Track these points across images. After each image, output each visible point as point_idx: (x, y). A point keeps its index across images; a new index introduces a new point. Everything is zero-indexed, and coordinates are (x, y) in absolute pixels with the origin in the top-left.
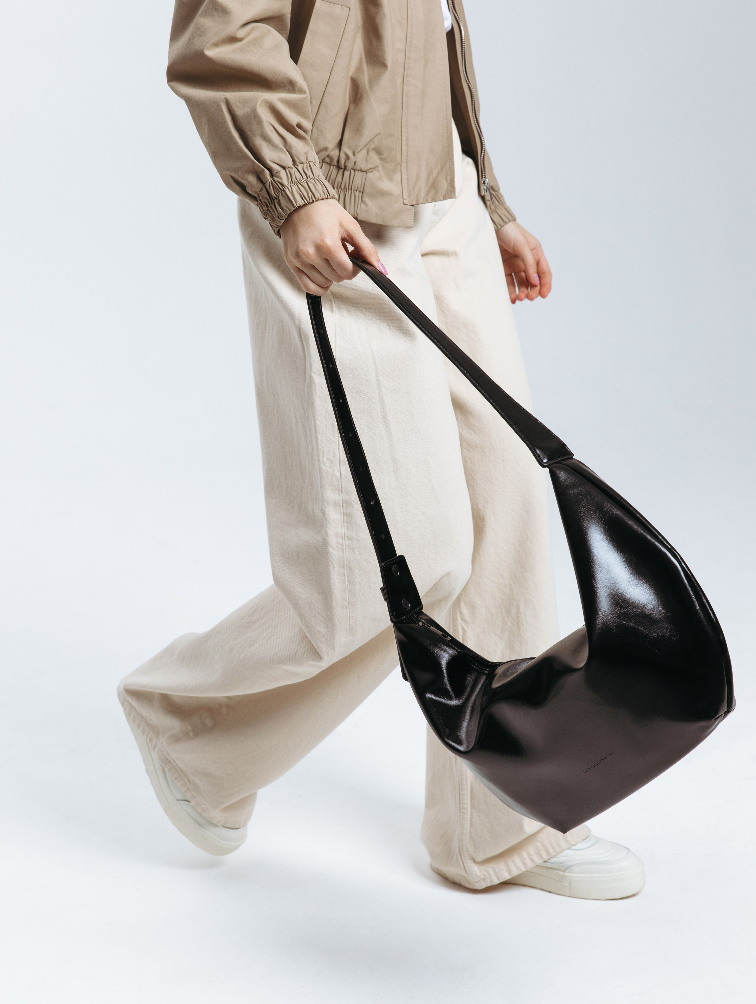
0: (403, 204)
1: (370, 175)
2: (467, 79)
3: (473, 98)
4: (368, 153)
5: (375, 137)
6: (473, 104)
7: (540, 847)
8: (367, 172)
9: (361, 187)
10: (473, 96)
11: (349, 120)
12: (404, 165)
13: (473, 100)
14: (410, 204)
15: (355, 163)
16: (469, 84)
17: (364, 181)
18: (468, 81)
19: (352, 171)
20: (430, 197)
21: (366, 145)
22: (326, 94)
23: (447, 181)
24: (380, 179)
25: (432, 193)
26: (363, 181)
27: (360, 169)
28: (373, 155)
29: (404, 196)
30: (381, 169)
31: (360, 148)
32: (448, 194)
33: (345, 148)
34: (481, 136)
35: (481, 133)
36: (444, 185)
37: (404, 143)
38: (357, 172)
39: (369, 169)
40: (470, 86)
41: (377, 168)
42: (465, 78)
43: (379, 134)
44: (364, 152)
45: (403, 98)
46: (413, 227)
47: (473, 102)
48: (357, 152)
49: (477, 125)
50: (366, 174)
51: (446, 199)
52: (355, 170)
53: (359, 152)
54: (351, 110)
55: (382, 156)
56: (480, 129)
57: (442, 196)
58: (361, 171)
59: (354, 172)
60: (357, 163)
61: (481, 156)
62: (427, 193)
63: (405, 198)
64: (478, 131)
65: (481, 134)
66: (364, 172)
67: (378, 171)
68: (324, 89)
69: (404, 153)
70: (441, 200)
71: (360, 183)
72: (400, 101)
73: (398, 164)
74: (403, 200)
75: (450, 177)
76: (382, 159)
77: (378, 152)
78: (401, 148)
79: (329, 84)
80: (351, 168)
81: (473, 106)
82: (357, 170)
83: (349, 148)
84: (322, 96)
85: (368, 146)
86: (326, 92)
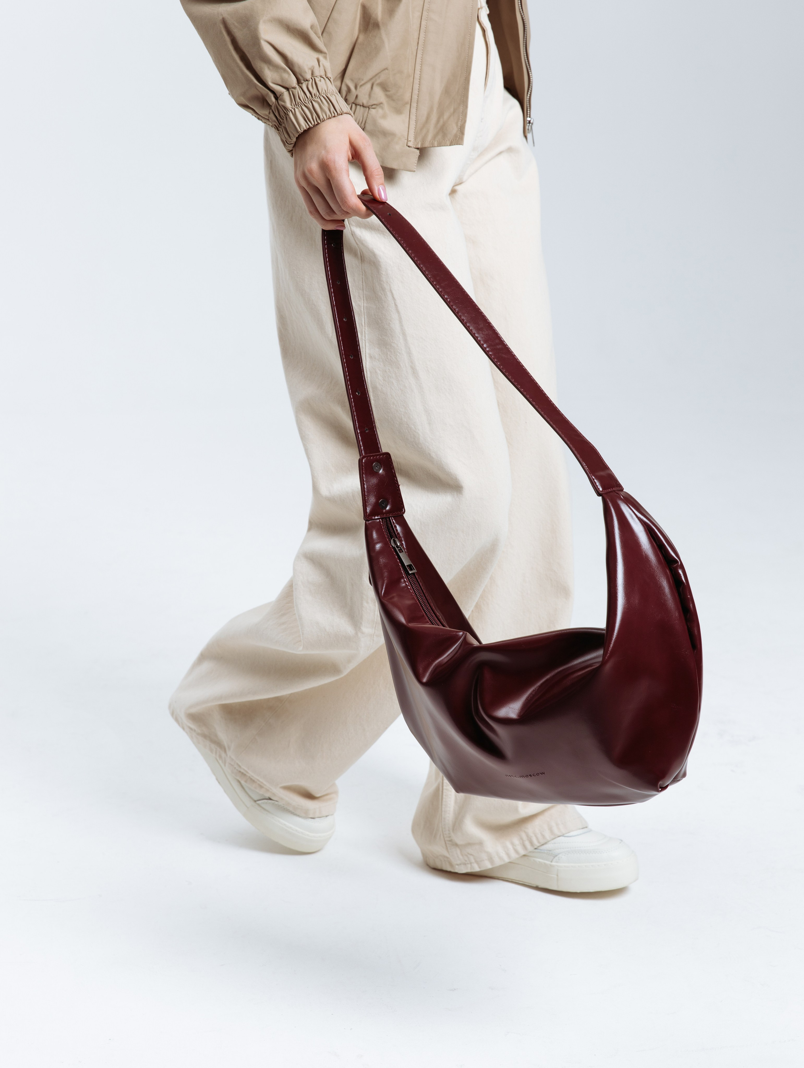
0: (407, 146)
1: (373, 111)
2: (521, 10)
3: (526, 31)
4: (372, 88)
5: (381, 72)
6: (525, 37)
7: (525, 838)
8: (369, 108)
9: (362, 123)
10: (526, 29)
11: (356, 50)
12: (414, 105)
13: (526, 33)
14: (415, 147)
15: (357, 97)
16: (523, 16)
17: (366, 117)
18: (522, 12)
19: (354, 105)
20: (437, 141)
21: (371, 79)
22: (330, 20)
23: (457, 125)
24: (384, 117)
25: (440, 136)
26: (364, 117)
27: (362, 105)
28: (378, 91)
29: (409, 138)
30: (386, 106)
31: (363, 82)
32: (456, 140)
33: (347, 80)
34: (530, 73)
35: (530, 69)
36: (453, 129)
37: (417, 82)
38: (358, 107)
39: (372, 105)
40: (524, 18)
41: (381, 105)
42: (520, 9)
43: (386, 69)
44: (368, 86)
45: (419, 34)
46: (414, 171)
47: (525, 35)
48: (359, 85)
49: (527, 61)
50: (369, 110)
51: (452, 145)
52: (356, 105)
53: (361, 86)
54: (360, 40)
55: (388, 93)
56: (529, 65)
57: (449, 141)
58: (363, 106)
59: (355, 107)
60: (359, 97)
61: (527, 94)
62: (435, 137)
63: (409, 139)
64: (527, 66)
65: (529, 71)
66: (366, 107)
67: (382, 108)
68: (329, 15)
69: (416, 92)
70: (447, 146)
71: (361, 119)
72: (416, 37)
73: (407, 103)
74: (407, 141)
75: (461, 122)
76: (388, 97)
77: (384, 87)
78: (413, 86)
79: (334, 10)
80: (353, 102)
81: (525, 39)
82: (358, 105)
83: (352, 80)
84: (326, 22)
85: (373, 81)
86: (330, 18)
